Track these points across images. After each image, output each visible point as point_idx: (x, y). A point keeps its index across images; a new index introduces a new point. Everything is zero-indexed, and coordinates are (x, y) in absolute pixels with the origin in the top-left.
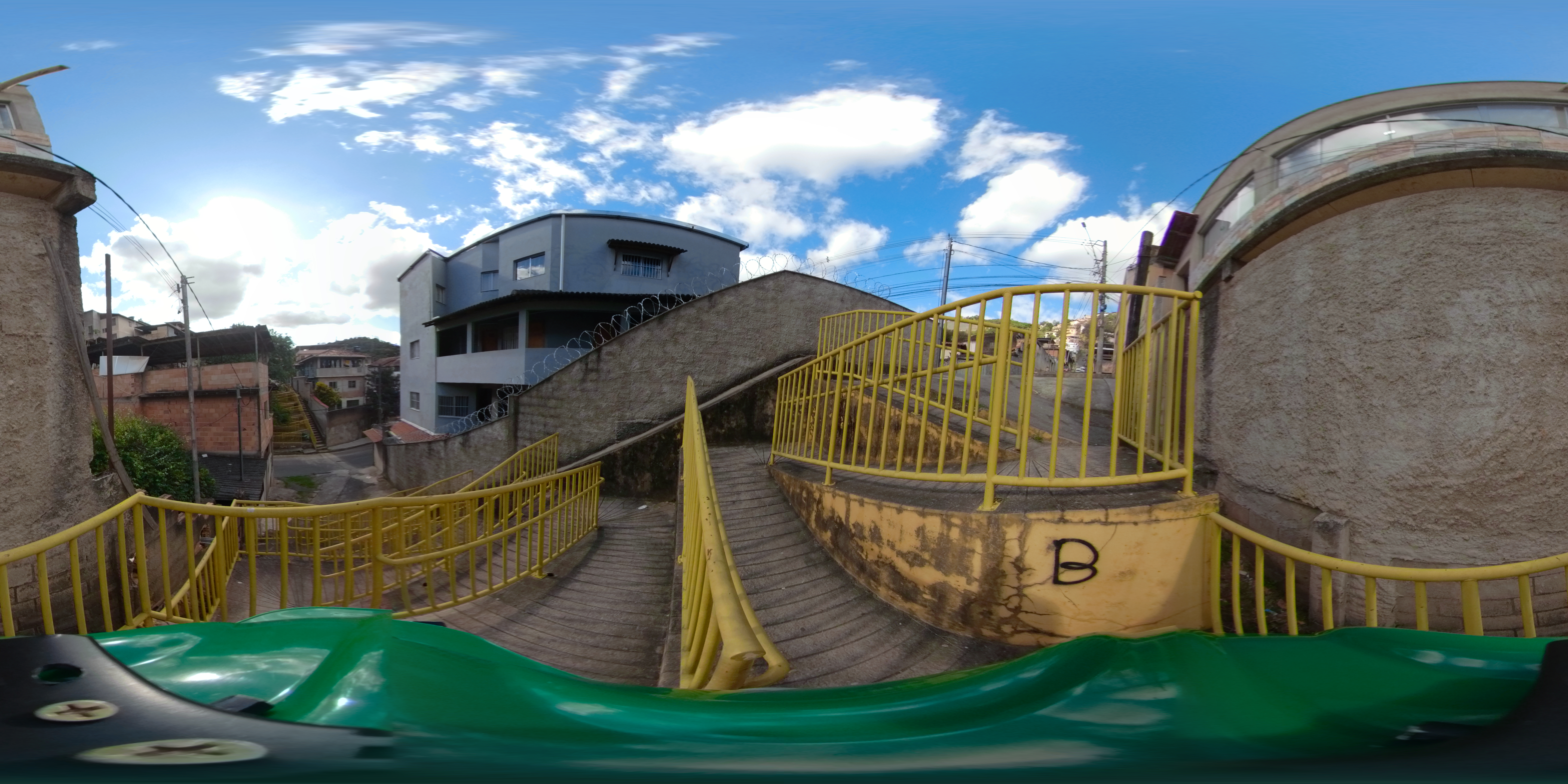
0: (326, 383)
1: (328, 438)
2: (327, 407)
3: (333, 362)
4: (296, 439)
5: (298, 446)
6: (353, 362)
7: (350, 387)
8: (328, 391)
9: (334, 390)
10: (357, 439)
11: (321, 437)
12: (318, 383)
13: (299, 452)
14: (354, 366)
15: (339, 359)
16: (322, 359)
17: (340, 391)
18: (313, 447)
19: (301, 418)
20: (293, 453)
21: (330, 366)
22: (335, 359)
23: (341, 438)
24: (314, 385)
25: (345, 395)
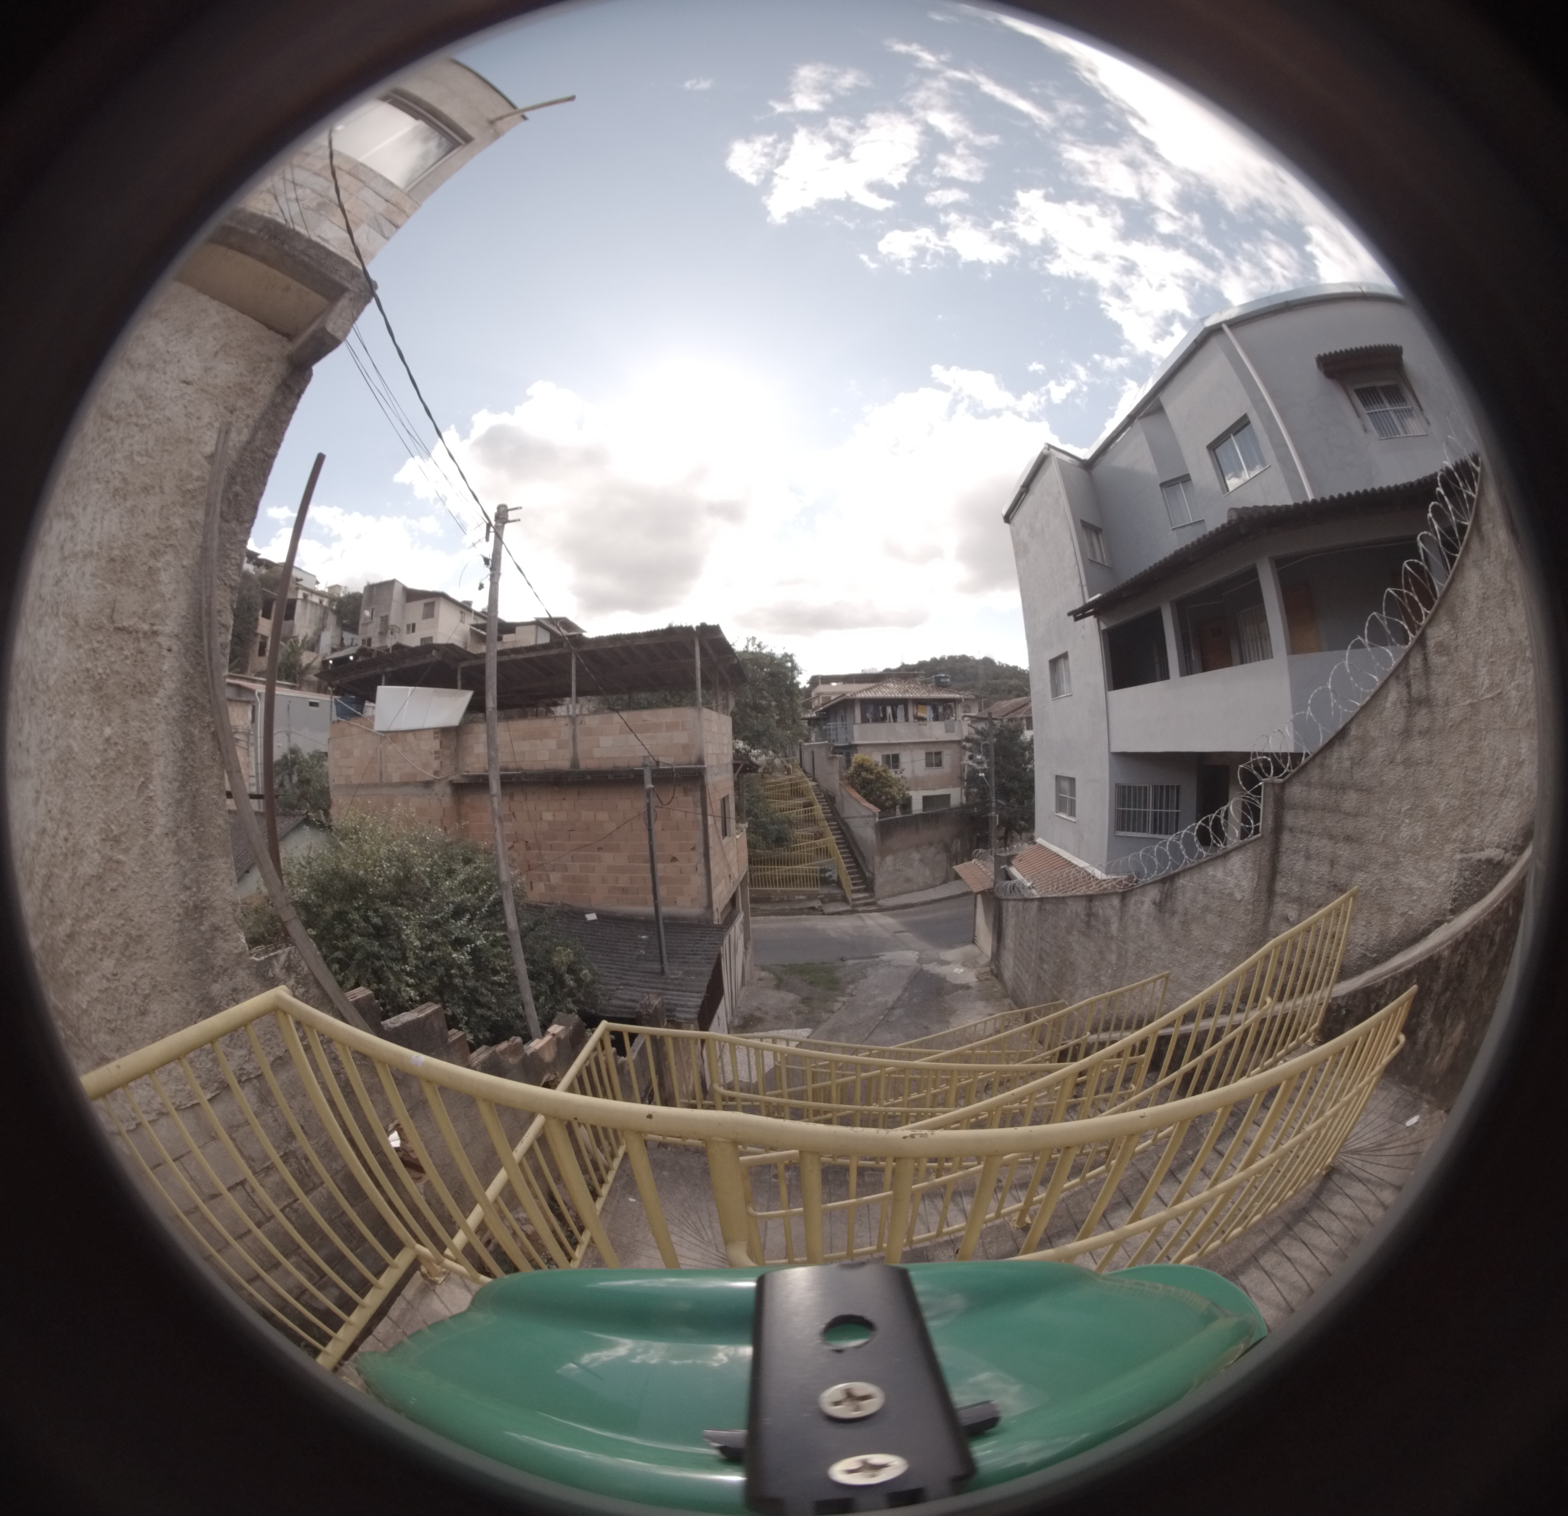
0: (877, 758)
1: (879, 880)
2: (876, 810)
3: (889, 710)
4: (806, 880)
5: (811, 897)
6: (935, 709)
7: (929, 764)
8: (879, 776)
9: (892, 773)
10: (945, 881)
11: (863, 877)
12: (857, 757)
13: (813, 910)
14: (936, 719)
15: (904, 702)
16: (865, 702)
17: (907, 774)
18: (845, 900)
19: (819, 835)
20: (801, 912)
21: (884, 719)
22: (895, 703)
23: (908, 880)
24: (849, 761)
25: (919, 783)
